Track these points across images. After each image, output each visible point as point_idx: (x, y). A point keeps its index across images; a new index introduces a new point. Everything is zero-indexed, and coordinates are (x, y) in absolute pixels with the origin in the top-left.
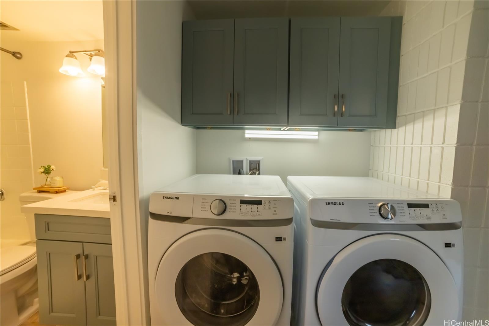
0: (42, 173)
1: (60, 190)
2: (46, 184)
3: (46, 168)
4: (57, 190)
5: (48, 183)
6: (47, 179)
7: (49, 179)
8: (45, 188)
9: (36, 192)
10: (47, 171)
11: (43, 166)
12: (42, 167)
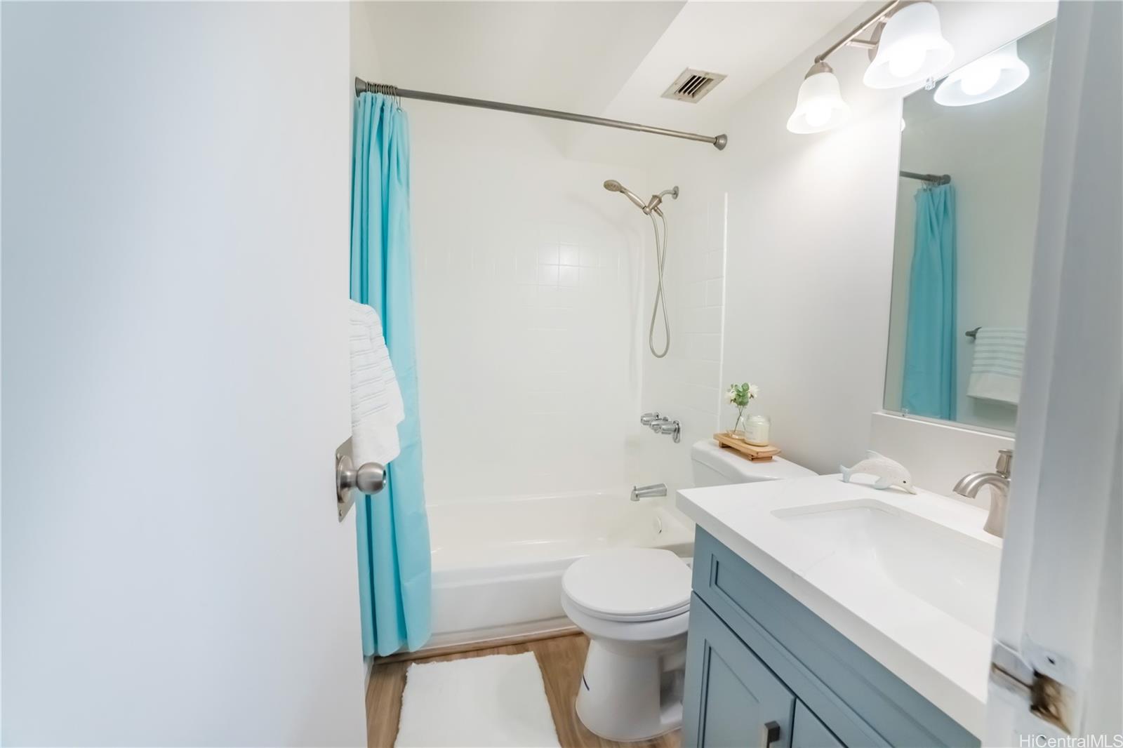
0: (732, 400)
1: (759, 454)
2: (735, 431)
3: (738, 391)
4: (754, 451)
5: (740, 427)
6: (738, 419)
7: (742, 419)
8: (733, 439)
9: (715, 445)
10: (741, 399)
11: (734, 385)
12: (732, 386)
